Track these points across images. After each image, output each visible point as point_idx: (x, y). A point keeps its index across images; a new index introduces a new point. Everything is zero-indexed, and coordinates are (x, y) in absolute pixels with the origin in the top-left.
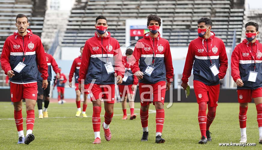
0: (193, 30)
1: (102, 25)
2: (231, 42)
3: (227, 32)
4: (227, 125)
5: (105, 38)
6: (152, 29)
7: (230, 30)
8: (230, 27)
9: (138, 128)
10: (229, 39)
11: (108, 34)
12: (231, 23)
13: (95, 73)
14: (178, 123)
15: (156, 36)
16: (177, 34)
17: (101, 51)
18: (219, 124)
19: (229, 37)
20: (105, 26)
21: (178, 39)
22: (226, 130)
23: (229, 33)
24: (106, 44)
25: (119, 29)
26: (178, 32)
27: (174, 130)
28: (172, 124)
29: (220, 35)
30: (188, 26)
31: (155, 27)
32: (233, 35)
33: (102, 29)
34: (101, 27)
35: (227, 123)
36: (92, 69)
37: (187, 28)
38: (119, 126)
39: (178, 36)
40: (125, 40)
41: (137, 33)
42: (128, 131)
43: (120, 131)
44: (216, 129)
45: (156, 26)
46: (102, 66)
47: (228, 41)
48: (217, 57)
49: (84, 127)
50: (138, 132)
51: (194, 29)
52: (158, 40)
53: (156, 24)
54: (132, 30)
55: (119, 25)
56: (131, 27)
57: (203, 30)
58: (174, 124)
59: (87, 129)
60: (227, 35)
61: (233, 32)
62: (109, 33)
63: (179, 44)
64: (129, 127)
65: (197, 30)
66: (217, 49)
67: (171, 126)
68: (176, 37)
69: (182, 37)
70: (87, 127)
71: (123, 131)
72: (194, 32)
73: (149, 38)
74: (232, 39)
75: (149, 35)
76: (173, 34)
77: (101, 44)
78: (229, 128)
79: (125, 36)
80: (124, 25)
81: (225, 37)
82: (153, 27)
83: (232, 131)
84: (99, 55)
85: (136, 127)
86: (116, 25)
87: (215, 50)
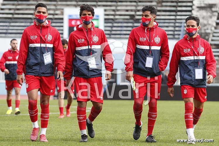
0: (137, 21)
1: (42, 14)
2: (179, 35)
3: (175, 23)
4: (173, 125)
5: (44, 27)
6: (84, 20)
7: (178, 21)
8: (178, 17)
9: (76, 128)
10: (177, 31)
11: (47, 23)
12: (179, 13)
13: (33, 64)
14: (121, 123)
15: (90, 26)
16: (120, 25)
17: (39, 40)
18: (165, 124)
19: (177, 29)
20: (45, 15)
21: (121, 31)
22: (173, 131)
23: (177, 25)
24: (45, 33)
25: (56, 19)
26: (121, 23)
27: (117, 131)
28: (114, 124)
29: (167, 27)
30: (132, 17)
31: (87, 17)
32: (180, 27)
33: (42, 18)
34: (41, 16)
35: (174, 123)
36: (30, 59)
37: (131, 19)
38: (56, 125)
39: (121, 27)
40: (62, 30)
41: (76, 23)
42: (66, 131)
43: (56, 131)
44: (162, 129)
45: (89, 16)
46: (40, 57)
47: (176, 33)
48: (159, 48)
49: (17, 126)
50: (77, 133)
51: (139, 19)
52: (92, 30)
53: (89, 15)
54: (70, 20)
55: (57, 14)
56: (70, 16)
57: (148, 19)
58: (116, 124)
59: (20, 129)
60: (175, 27)
61: (181, 23)
62: (49, 21)
63: (122, 36)
64: (67, 127)
65: (141, 21)
66: (160, 39)
67: (112, 126)
68: (119, 29)
69: (125, 29)
70: (20, 126)
71: (60, 131)
72: (139, 23)
73: (82, 29)
74: (180, 31)
75: (82, 26)
76: (115, 25)
77: (40, 33)
78: (176, 129)
79: (62, 26)
80: (62, 14)
81: (172, 29)
82: (86, 18)
83: (179, 131)
84: (37, 44)
85: (75, 127)
86: (53, 15)
87: (157, 40)
